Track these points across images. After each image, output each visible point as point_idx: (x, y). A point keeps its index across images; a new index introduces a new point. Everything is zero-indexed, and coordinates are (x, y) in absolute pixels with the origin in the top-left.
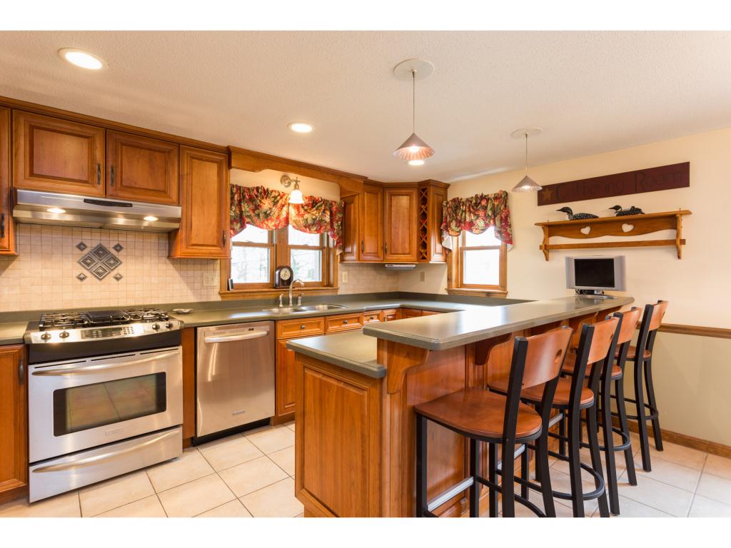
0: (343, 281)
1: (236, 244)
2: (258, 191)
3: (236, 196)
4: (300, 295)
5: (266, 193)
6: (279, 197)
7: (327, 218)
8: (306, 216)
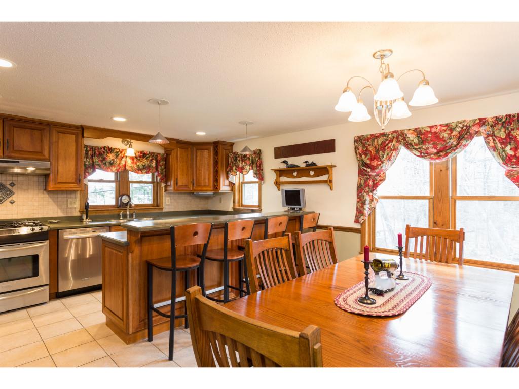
0: (167, 203)
1: (90, 181)
2: (104, 149)
3: (89, 153)
4: (134, 212)
5: (110, 150)
6: (119, 153)
7: (154, 164)
8: (138, 163)
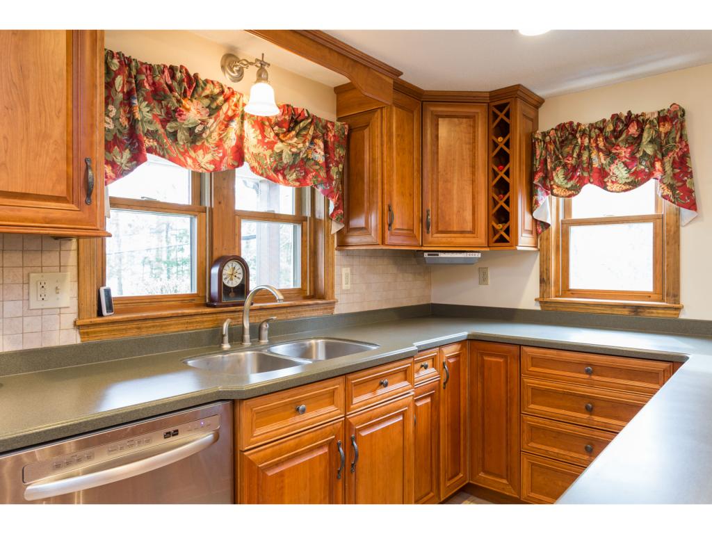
1: (116, 203)
2: (173, 77)
3: (119, 81)
4: (267, 321)
5: (192, 84)
6: (221, 98)
7: (319, 156)
8: (279, 146)
